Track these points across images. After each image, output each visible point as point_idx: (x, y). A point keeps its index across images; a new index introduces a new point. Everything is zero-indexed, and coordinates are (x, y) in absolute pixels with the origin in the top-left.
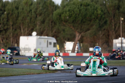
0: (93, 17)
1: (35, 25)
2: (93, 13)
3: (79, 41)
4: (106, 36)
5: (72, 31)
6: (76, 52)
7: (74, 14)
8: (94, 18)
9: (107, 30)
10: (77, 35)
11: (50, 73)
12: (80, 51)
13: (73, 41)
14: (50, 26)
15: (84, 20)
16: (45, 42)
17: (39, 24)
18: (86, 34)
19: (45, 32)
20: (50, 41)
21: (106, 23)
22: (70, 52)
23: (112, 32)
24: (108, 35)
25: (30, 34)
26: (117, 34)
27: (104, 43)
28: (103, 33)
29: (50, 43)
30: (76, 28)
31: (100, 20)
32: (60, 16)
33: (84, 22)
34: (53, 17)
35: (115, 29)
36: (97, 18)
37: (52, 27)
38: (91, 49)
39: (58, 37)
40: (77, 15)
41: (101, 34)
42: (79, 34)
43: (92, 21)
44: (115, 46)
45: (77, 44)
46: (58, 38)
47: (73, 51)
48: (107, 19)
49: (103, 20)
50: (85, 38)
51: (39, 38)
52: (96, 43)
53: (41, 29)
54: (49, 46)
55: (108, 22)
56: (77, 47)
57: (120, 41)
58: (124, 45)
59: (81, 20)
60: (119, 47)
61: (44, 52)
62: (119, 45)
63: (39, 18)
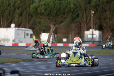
0: (67, 10)
1: (14, 18)
2: (67, 7)
3: (54, 32)
4: (78, 28)
5: (47, 23)
6: (51, 42)
7: (50, 8)
8: (68, 12)
9: (79, 22)
10: (52, 26)
11: (27, 61)
12: (54, 41)
13: (48, 33)
14: (28, 19)
15: (58, 13)
17: (17, 16)
18: (60, 26)
19: (23, 24)
20: (27, 32)
21: (78, 16)
23: (84, 24)
24: (80, 27)
25: (9, 26)
26: (88, 26)
27: (77, 34)
28: (76, 25)
29: (28, 34)
30: (51, 20)
31: (73, 13)
32: (36, 9)
33: (58, 15)
34: (30, 10)
35: (86, 22)
36: (70, 11)
37: (29, 20)
38: (65, 40)
39: (35, 28)
40: (52, 9)
41: (74, 26)
43: (66, 14)
44: (86, 37)
45: (52, 35)
46: (35, 30)
47: (48, 41)
48: (79, 12)
49: (76, 13)
50: (59, 30)
51: (17, 30)
52: (69, 34)
53: (18, 21)
54: (26, 36)
55: (80, 15)
56: (51, 38)
57: (91, 33)
58: (94, 36)
59: (55, 13)
60: (90, 38)
61: (22, 42)
62: (90, 36)
63: (17, 11)
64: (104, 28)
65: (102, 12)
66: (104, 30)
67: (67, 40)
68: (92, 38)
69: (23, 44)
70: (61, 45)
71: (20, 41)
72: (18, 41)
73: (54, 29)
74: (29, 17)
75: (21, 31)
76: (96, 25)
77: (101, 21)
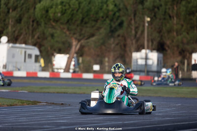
0: (101, 14)
1: (6, 26)
2: (101, 9)
3: (77, 53)
4: (121, 46)
5: (66, 36)
6: (71, 71)
7: (70, 9)
8: (103, 17)
9: (123, 36)
10: (74, 43)
11: (28, 105)
12: (77, 69)
13: (67, 54)
14: (31, 28)
16: (21, 53)
17: (13, 23)
18: (88, 42)
19: (22, 37)
20: (29, 52)
21: (121, 24)
22: (62, 71)
23: (132, 40)
24: (125, 46)
26: (138, 43)
27: (118, 57)
28: (117, 41)
29: (30, 56)
30: (72, 32)
31: (112, 20)
32: (47, 11)
33: (86, 23)
34: (36, 13)
35: (136, 36)
36: (107, 17)
37: (34, 30)
38: (96, 67)
39: (43, 46)
40: (75, 12)
41: (113, 43)
42: (77, 41)
43: (99, 21)
44: (135, 64)
45: (73, 58)
46: (43, 48)
47: (67, 69)
48: (124, 19)
49: (117, 19)
50: (86, 49)
51: (12, 47)
52: (104, 57)
53: (14, 32)
54: (27, 60)
55: (125, 24)
56: (73, 63)
57: (144, 56)
58: (150, 62)
59: (81, 19)
60: (142, 65)
61: (19, 70)
62: (141, 62)
63: (13, 14)
64: (167, 48)
65: (165, 19)
66: (166, 51)
67: (100, 67)
68: (146, 64)
69: (22, 74)
70: (89, 76)
71: (16, 67)
72: (14, 67)
73: (78, 47)
74: (33, 25)
75: (18, 50)
76: (152, 42)
77: (162, 36)
